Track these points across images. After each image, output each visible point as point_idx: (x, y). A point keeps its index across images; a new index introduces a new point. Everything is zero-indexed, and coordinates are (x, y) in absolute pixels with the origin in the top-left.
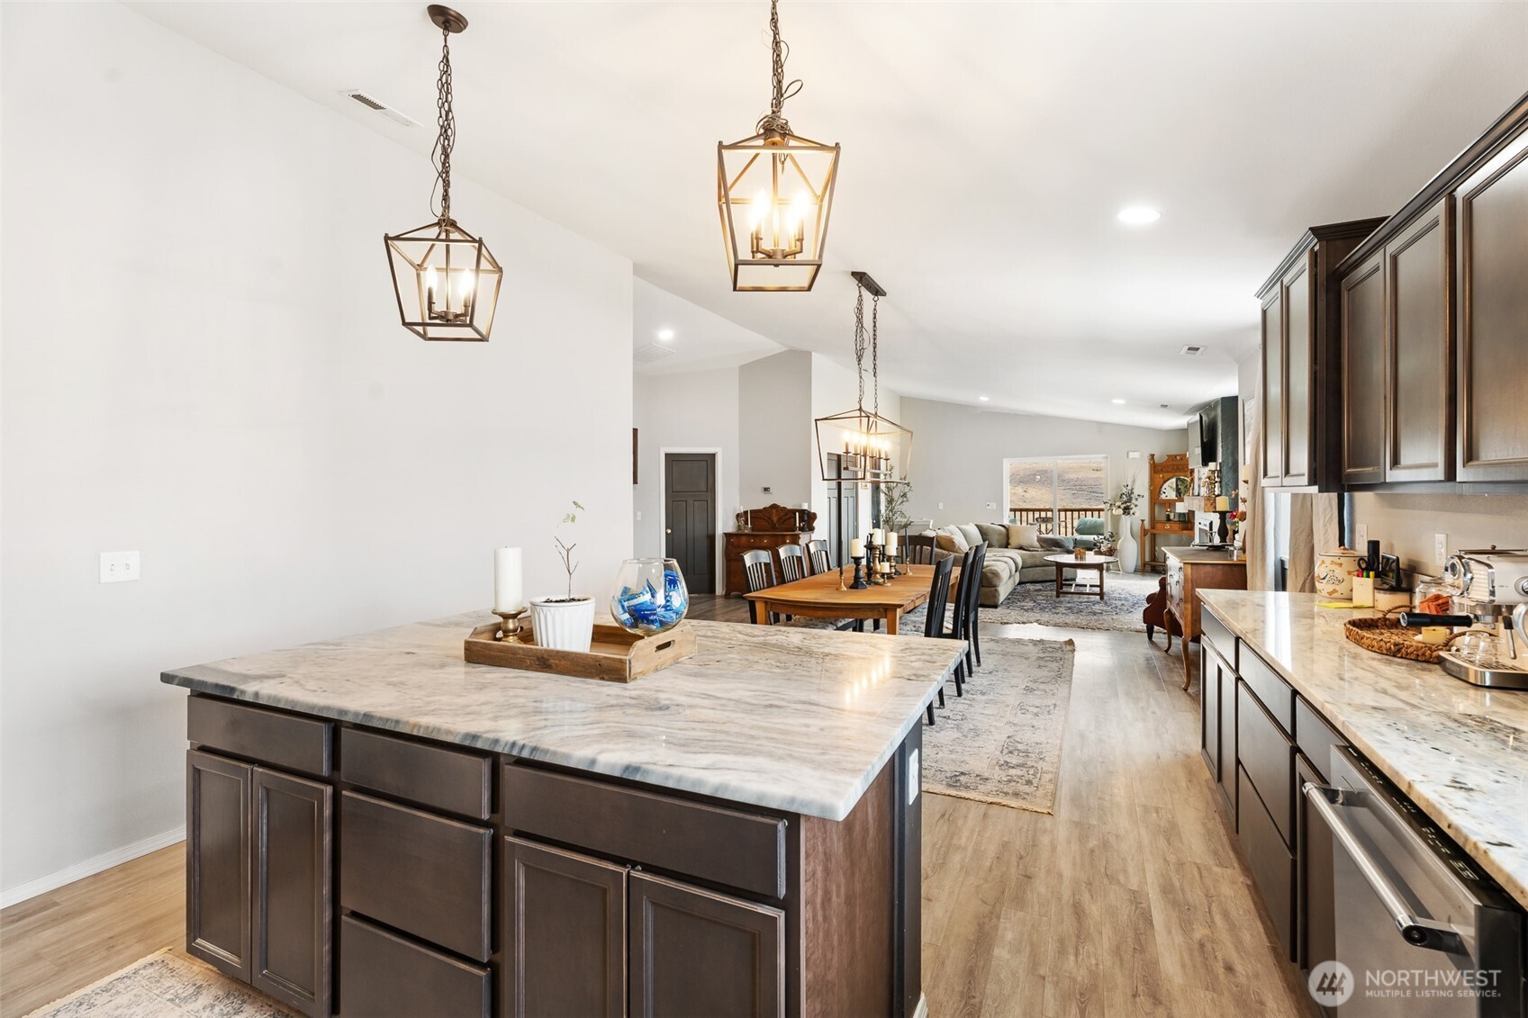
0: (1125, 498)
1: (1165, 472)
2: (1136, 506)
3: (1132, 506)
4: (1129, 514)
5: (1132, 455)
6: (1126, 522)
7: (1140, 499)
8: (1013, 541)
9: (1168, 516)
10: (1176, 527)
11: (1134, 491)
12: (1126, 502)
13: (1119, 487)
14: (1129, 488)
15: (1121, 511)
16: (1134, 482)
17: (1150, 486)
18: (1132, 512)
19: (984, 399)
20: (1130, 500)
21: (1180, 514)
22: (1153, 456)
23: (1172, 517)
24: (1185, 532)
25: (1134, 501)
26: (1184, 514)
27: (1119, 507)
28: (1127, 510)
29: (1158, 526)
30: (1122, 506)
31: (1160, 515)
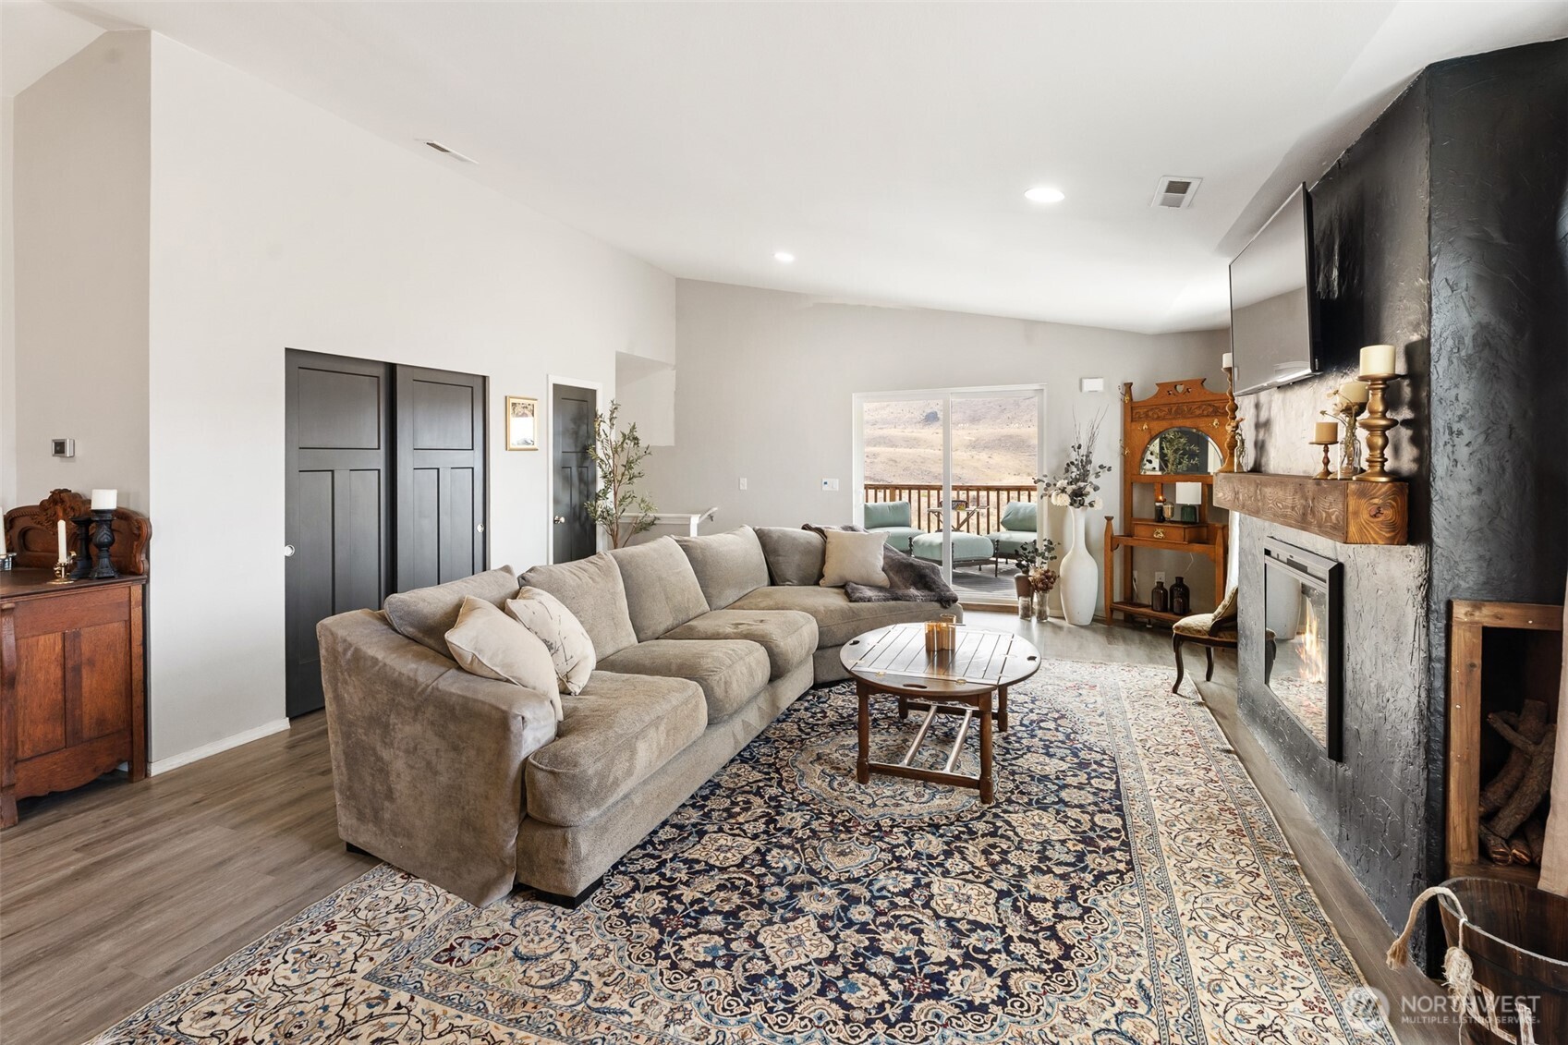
0: (1075, 472)
1: (1154, 419)
2: (1096, 489)
3: (1088, 489)
4: (1082, 504)
5: (1090, 385)
6: (1077, 522)
7: (1104, 474)
8: (831, 571)
9: (1160, 511)
10: (1178, 534)
11: (1094, 458)
12: (1077, 480)
13: (1064, 450)
14: (1083, 451)
15: (1065, 500)
16: (1092, 438)
17: (1124, 447)
18: (1087, 500)
19: (784, 257)
20: (1084, 476)
21: (1184, 507)
22: (1128, 386)
23: (1167, 513)
24: (1197, 547)
25: (1092, 478)
26: (1193, 507)
27: (1063, 490)
28: (1078, 497)
29: (1141, 531)
30: (1070, 489)
31: (1143, 507)
